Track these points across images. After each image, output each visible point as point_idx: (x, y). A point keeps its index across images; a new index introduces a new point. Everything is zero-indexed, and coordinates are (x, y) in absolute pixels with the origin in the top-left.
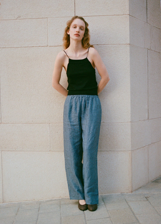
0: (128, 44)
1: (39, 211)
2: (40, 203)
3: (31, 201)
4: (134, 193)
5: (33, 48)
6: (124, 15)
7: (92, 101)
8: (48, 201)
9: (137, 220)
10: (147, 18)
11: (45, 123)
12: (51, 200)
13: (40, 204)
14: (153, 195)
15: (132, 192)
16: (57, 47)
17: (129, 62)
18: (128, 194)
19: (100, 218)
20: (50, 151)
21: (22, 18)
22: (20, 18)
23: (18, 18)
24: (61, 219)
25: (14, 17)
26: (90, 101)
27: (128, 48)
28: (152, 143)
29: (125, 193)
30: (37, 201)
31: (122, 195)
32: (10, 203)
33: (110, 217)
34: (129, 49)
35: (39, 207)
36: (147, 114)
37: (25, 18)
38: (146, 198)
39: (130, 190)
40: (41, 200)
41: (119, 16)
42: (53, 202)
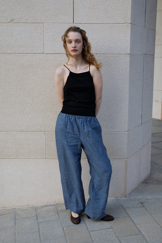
0: (128, 54)
1: (37, 219)
2: (36, 209)
3: (25, 207)
5: (28, 54)
6: (126, 24)
8: (43, 207)
11: (41, 131)
13: (36, 211)
14: (147, 200)
15: (126, 197)
16: (54, 54)
17: (129, 73)
18: (122, 198)
19: (103, 229)
20: (45, 158)
21: (15, 21)
22: (13, 22)
23: (11, 22)
24: (63, 229)
25: (7, 20)
28: (143, 146)
29: (120, 198)
30: (31, 206)
31: (117, 200)
32: (4, 209)
33: (112, 228)
34: (129, 59)
35: (37, 215)
36: (140, 120)
37: (18, 21)
38: (141, 203)
39: (125, 194)
40: (35, 205)
41: (121, 24)
42: (49, 207)
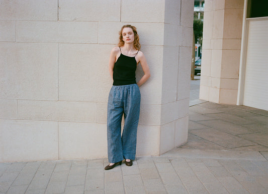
0: (162, 46)
1: (87, 167)
2: (88, 161)
3: (81, 159)
4: (161, 156)
5: (86, 44)
6: (161, 23)
7: (132, 89)
8: (94, 160)
9: (160, 176)
10: (180, 21)
11: (94, 102)
12: (97, 159)
14: (175, 158)
15: (159, 155)
16: (105, 44)
18: (156, 157)
20: (96, 123)
22: (76, 20)
23: (74, 20)
25: (71, 19)
26: (131, 89)
27: (162, 48)
28: (179, 119)
29: (154, 156)
30: (85, 159)
31: (152, 157)
33: (140, 174)
35: (87, 164)
36: (176, 97)
37: (80, 20)
38: (170, 160)
39: (158, 154)
40: (88, 159)
